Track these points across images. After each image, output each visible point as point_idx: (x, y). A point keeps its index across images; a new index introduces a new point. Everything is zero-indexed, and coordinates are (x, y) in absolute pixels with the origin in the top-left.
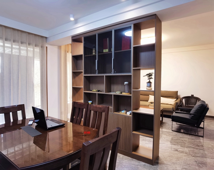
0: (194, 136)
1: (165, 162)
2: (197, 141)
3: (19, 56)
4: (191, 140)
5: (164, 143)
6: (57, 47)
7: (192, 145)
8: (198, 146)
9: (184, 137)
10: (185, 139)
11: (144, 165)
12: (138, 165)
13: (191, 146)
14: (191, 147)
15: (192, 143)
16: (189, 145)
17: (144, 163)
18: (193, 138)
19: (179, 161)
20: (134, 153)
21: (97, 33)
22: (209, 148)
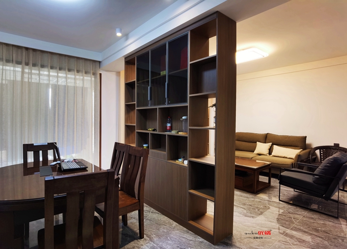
0: (318, 214)
1: (238, 244)
2: (319, 222)
3: (65, 86)
4: (307, 219)
5: (253, 217)
6: (114, 73)
7: (306, 227)
8: (317, 231)
9: (297, 213)
10: (296, 216)
11: (202, 242)
12: (192, 240)
13: (302, 228)
14: (300, 229)
15: (307, 225)
16: (299, 227)
17: (201, 239)
18: (313, 217)
19: (263, 246)
20: (191, 222)
21: (149, 49)
22: (337, 238)
